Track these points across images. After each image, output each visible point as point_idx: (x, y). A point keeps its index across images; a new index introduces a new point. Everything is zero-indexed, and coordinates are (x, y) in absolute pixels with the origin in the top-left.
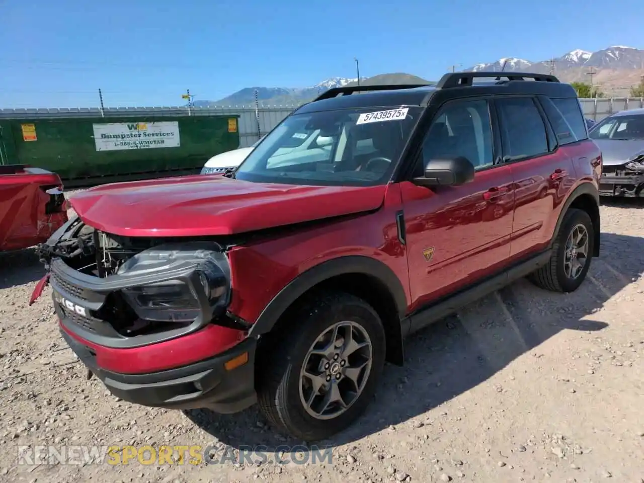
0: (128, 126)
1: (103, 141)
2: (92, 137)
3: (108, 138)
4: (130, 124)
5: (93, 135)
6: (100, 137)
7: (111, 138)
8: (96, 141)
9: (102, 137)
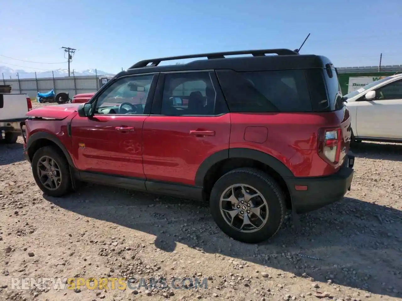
0: (373, 78)
1: (353, 88)
2: (347, 85)
3: (357, 86)
4: (375, 77)
5: (348, 84)
6: (352, 85)
7: (359, 86)
8: (349, 87)
9: (353, 85)
